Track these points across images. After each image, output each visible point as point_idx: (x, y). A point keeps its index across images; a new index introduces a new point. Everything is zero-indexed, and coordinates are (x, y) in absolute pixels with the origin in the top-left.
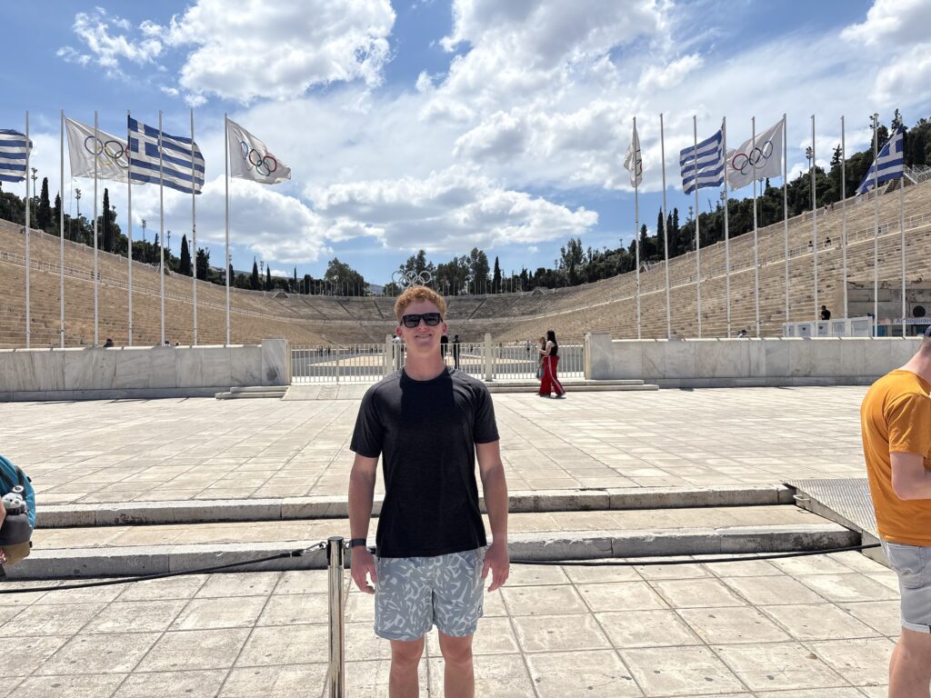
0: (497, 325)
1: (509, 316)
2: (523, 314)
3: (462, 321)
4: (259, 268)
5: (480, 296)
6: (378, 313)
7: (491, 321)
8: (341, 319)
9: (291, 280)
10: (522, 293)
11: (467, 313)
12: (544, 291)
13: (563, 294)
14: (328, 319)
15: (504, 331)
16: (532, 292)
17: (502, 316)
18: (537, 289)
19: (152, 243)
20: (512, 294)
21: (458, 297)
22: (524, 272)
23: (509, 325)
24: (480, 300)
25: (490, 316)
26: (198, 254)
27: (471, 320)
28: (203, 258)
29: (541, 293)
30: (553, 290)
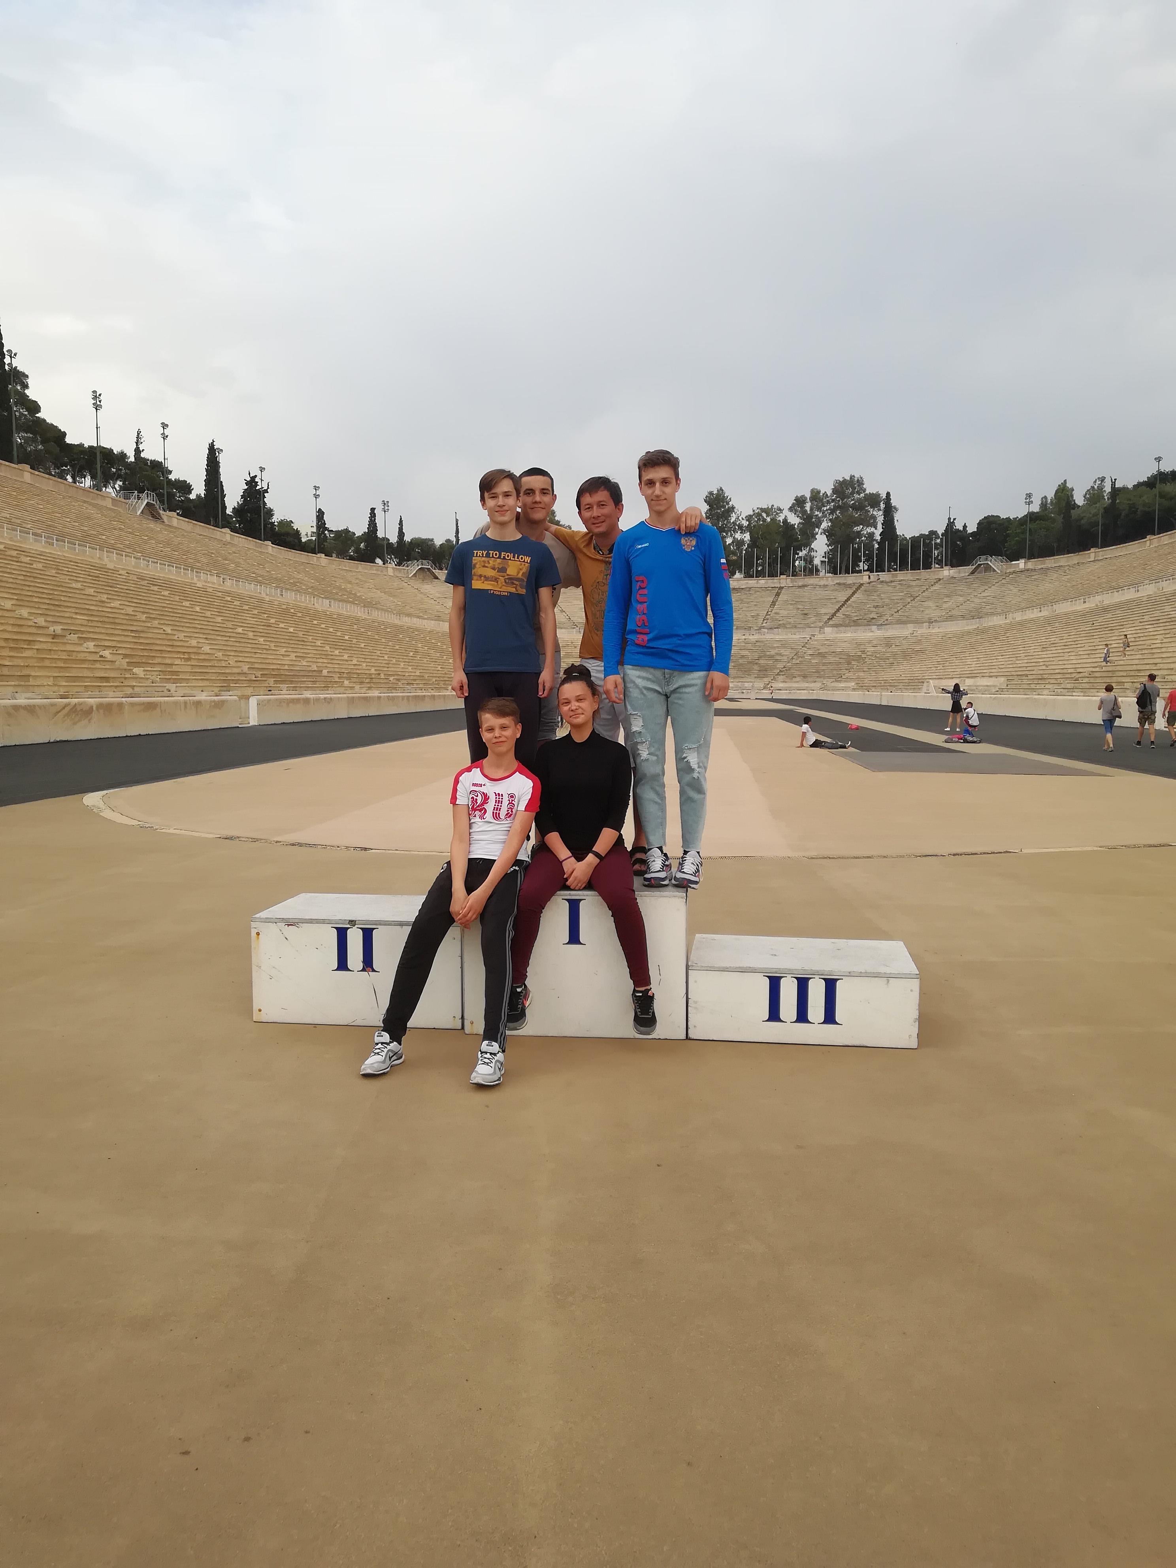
0: (888, 642)
1: (917, 622)
2: (951, 618)
3: (806, 635)
4: (379, 521)
5: (851, 579)
7: (874, 633)
10: (947, 572)
11: (818, 615)
12: (995, 563)
13: (1044, 571)
15: (906, 655)
16: (970, 568)
17: (900, 622)
18: (982, 560)
19: (128, 452)
20: (923, 574)
21: (800, 581)
22: (951, 524)
23: (919, 642)
24: (849, 586)
25: (870, 622)
26: (246, 483)
27: (828, 630)
28: (255, 494)
29: (988, 568)
30: (1021, 564)
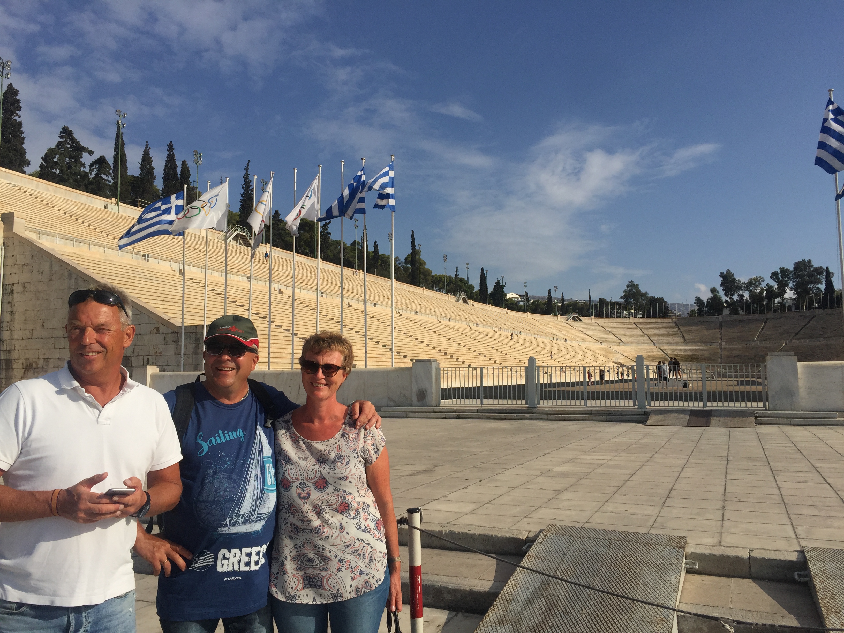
3: (781, 344)
5: (807, 313)
6: (680, 335)
7: (822, 342)
8: (638, 342)
9: (585, 303)
11: (789, 333)
14: (624, 342)
17: (837, 336)
19: (453, 276)
21: (778, 315)
25: (819, 336)
26: (496, 283)
27: (794, 341)
28: (499, 287)
